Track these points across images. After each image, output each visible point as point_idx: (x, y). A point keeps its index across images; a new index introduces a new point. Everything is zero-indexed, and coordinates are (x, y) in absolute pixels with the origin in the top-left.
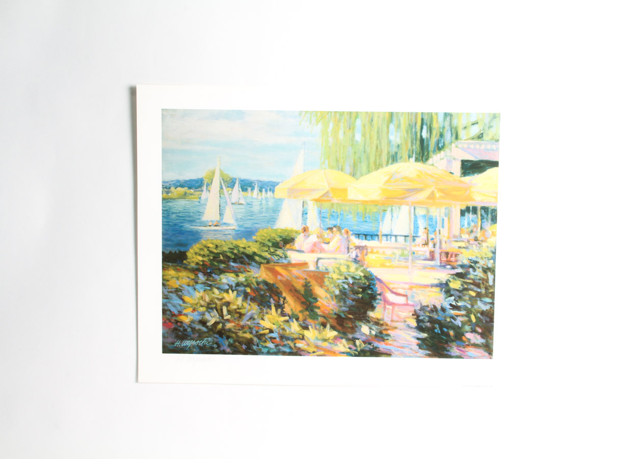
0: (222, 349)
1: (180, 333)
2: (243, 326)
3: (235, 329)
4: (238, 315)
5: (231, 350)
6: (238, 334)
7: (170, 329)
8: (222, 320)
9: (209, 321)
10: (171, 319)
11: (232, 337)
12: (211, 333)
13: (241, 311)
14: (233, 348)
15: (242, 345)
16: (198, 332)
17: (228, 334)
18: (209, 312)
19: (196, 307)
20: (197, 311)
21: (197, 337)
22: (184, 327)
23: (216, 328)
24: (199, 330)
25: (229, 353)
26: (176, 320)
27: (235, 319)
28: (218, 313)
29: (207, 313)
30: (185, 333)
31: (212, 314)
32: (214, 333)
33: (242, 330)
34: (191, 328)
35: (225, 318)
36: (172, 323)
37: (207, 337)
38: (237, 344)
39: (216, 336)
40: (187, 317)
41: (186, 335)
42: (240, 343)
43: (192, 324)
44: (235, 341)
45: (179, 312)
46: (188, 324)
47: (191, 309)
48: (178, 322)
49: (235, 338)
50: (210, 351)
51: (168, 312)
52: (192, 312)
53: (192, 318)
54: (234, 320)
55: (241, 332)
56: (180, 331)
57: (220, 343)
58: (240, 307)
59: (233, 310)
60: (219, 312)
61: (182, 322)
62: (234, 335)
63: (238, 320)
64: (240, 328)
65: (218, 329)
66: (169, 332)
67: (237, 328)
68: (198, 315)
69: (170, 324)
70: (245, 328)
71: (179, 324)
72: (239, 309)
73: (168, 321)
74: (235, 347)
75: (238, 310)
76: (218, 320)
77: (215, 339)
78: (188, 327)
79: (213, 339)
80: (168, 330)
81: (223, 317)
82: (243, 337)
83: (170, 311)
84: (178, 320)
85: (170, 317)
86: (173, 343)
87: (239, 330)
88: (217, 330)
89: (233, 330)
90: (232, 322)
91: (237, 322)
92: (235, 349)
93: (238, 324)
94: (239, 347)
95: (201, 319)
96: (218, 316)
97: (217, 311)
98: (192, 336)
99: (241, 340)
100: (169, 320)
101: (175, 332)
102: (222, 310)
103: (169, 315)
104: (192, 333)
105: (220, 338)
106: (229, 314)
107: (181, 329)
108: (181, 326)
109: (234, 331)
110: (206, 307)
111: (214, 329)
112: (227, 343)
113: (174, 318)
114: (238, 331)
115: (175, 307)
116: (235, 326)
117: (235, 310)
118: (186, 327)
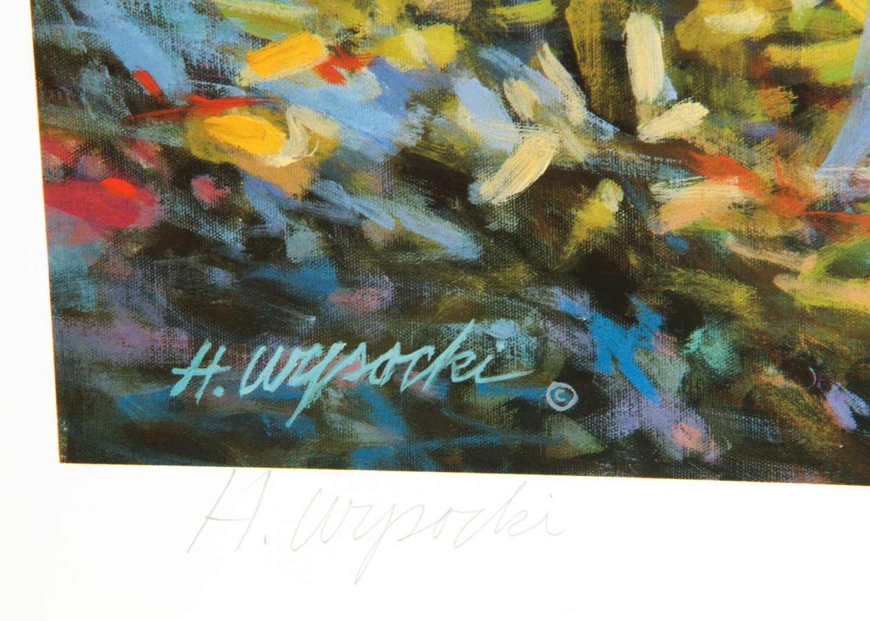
0: (623, 423)
1: (221, 277)
2: (836, 203)
3: (753, 240)
4: (780, 101)
5: (717, 432)
6: (782, 283)
7: (119, 238)
8: (625, 154)
9: (494, 162)
10: (132, 142)
11: (726, 317)
12: (520, 272)
13: (805, 56)
14: (736, 420)
15: (819, 392)
16: (390, 269)
17: (679, 281)
18: (493, 77)
19: (367, 27)
20: (376, 63)
21: (386, 312)
22: (254, 219)
23: (563, 226)
24: (403, 243)
25: (691, 467)
26: (169, 153)
27: (751, 140)
28: (580, 81)
29: (468, 87)
30: (269, 272)
31: (523, 94)
32: (546, 276)
33: (817, 245)
34: (323, 224)
35: (653, 130)
36: (140, 178)
37: (480, 312)
38: (772, 376)
39: (561, 299)
40: (283, 124)
41: (274, 292)
42: (796, 368)
43: (331, 190)
44: (746, 353)
45: (196, 71)
46: (293, 187)
47: (318, 49)
48: (201, 167)
49: (753, 319)
50: (516, 439)
51: (94, 81)
52: (327, 72)
53: (327, 130)
54: (743, 154)
55: (810, 264)
56: (216, 254)
57: (603, 367)
58: (797, 25)
59: (726, 51)
60: (594, 69)
61: (229, 174)
62: (739, 296)
63: (785, 154)
64: (803, 229)
65: (580, 234)
66: (119, 266)
67: (775, 231)
68: (381, 102)
69: (121, 188)
70: (848, 228)
71: (203, 189)
72: (788, 38)
73: (94, 166)
74: (752, 406)
75: (779, 55)
76: (580, 151)
77: (556, 334)
78: (298, 214)
79: (536, 333)
80: (100, 244)
81: (627, 126)
82: (827, 316)
83: (115, 67)
84: (198, 153)
85: (111, 127)
86: (161, 372)
87: (792, 243)
88: (570, 250)
89: (731, 243)
90: (721, 168)
91: (766, 173)
92: (755, 424)
93: (777, 190)
94: (786, 408)
95: (410, 140)
96: (577, 110)
97: (569, 61)
98: (338, 299)
99: (808, 338)
100: (111, 152)
101: (170, 260)
102: (615, 49)
103: (101, 105)
104: (329, 273)
105: (605, 329)
106: (685, 94)
107: (231, 236)
108: (223, 213)
109: (746, 252)
110: (464, 29)
111: (547, 240)
112: (673, 371)
113: (152, 133)
114: (774, 258)
115: (161, 24)
116: (748, 209)
117: (755, 46)
118: (276, 222)
